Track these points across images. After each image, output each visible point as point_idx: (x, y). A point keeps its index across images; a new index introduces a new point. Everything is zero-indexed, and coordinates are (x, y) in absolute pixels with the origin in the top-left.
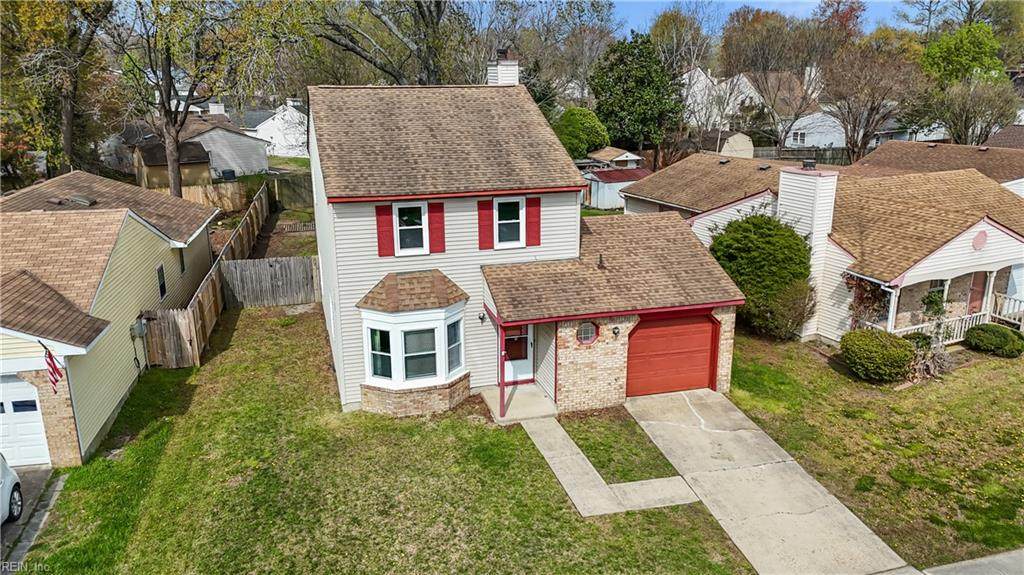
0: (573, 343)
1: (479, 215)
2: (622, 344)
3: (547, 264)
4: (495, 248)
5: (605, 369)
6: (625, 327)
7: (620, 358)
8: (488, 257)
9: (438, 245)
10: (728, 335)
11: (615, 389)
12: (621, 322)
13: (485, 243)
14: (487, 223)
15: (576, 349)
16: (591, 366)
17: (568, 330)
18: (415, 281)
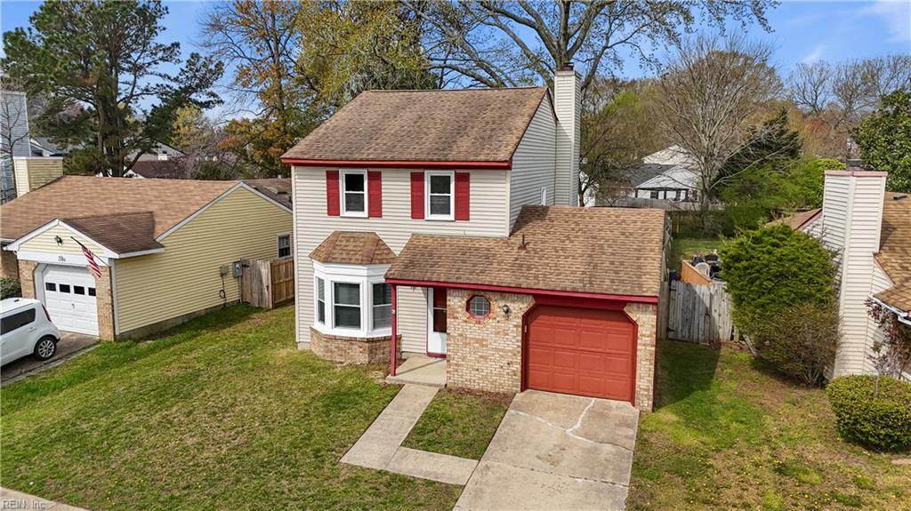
0: (462, 314)
1: (412, 185)
2: (515, 326)
3: (472, 239)
4: (426, 218)
5: (496, 350)
6: (519, 307)
7: (513, 342)
8: (421, 227)
9: (376, 211)
10: (647, 340)
11: (508, 374)
12: (513, 302)
13: (417, 212)
14: (419, 194)
15: (466, 321)
16: (481, 342)
17: (456, 300)
18: (352, 240)
